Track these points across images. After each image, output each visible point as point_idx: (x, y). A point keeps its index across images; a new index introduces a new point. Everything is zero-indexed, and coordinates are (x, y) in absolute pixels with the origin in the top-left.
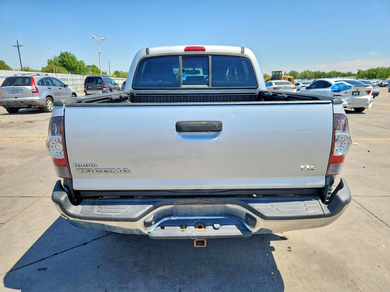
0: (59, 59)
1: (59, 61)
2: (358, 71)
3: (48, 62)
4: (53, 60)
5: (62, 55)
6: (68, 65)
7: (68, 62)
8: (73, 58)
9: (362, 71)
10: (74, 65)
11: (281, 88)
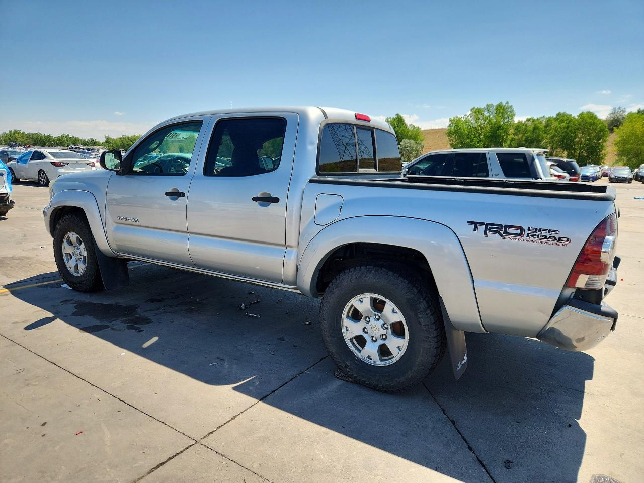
2: (106, 139)
9: (111, 139)
11: (68, 164)
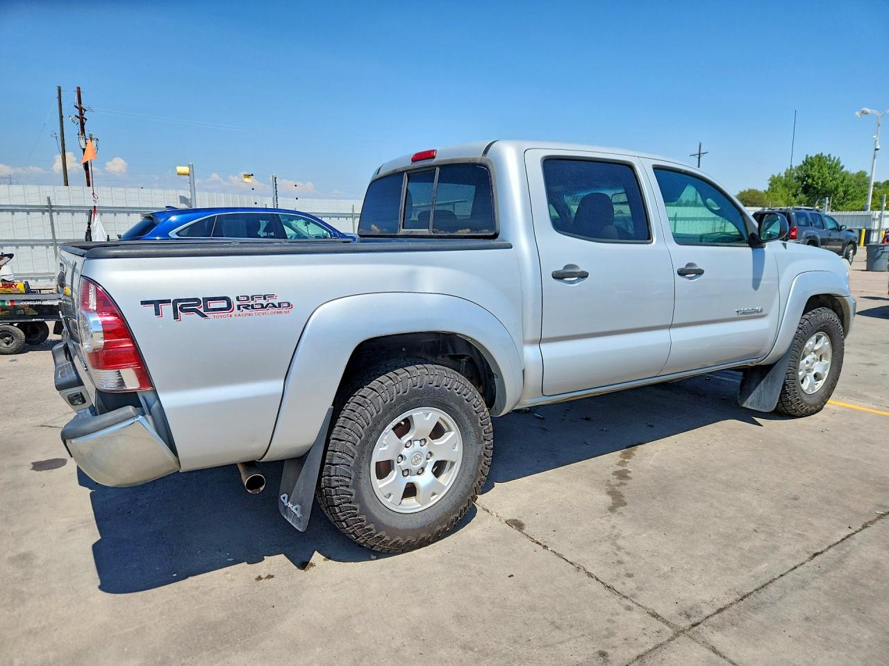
0: (797, 173)
1: (798, 178)
3: (770, 182)
4: (784, 176)
5: (809, 163)
6: (817, 184)
7: (819, 178)
8: (835, 167)
10: (830, 185)
